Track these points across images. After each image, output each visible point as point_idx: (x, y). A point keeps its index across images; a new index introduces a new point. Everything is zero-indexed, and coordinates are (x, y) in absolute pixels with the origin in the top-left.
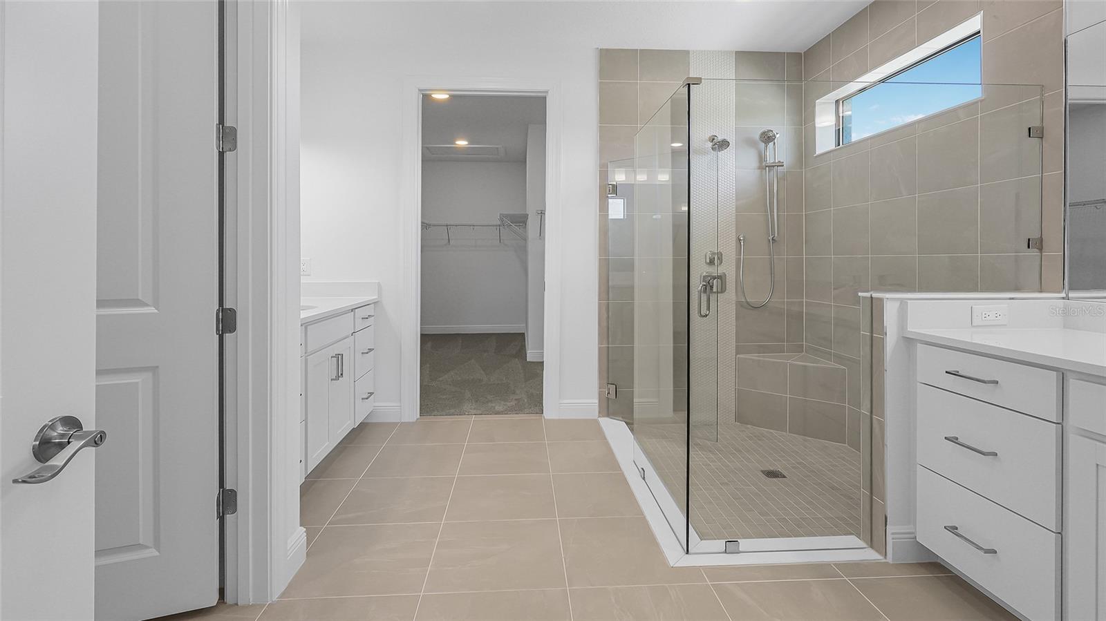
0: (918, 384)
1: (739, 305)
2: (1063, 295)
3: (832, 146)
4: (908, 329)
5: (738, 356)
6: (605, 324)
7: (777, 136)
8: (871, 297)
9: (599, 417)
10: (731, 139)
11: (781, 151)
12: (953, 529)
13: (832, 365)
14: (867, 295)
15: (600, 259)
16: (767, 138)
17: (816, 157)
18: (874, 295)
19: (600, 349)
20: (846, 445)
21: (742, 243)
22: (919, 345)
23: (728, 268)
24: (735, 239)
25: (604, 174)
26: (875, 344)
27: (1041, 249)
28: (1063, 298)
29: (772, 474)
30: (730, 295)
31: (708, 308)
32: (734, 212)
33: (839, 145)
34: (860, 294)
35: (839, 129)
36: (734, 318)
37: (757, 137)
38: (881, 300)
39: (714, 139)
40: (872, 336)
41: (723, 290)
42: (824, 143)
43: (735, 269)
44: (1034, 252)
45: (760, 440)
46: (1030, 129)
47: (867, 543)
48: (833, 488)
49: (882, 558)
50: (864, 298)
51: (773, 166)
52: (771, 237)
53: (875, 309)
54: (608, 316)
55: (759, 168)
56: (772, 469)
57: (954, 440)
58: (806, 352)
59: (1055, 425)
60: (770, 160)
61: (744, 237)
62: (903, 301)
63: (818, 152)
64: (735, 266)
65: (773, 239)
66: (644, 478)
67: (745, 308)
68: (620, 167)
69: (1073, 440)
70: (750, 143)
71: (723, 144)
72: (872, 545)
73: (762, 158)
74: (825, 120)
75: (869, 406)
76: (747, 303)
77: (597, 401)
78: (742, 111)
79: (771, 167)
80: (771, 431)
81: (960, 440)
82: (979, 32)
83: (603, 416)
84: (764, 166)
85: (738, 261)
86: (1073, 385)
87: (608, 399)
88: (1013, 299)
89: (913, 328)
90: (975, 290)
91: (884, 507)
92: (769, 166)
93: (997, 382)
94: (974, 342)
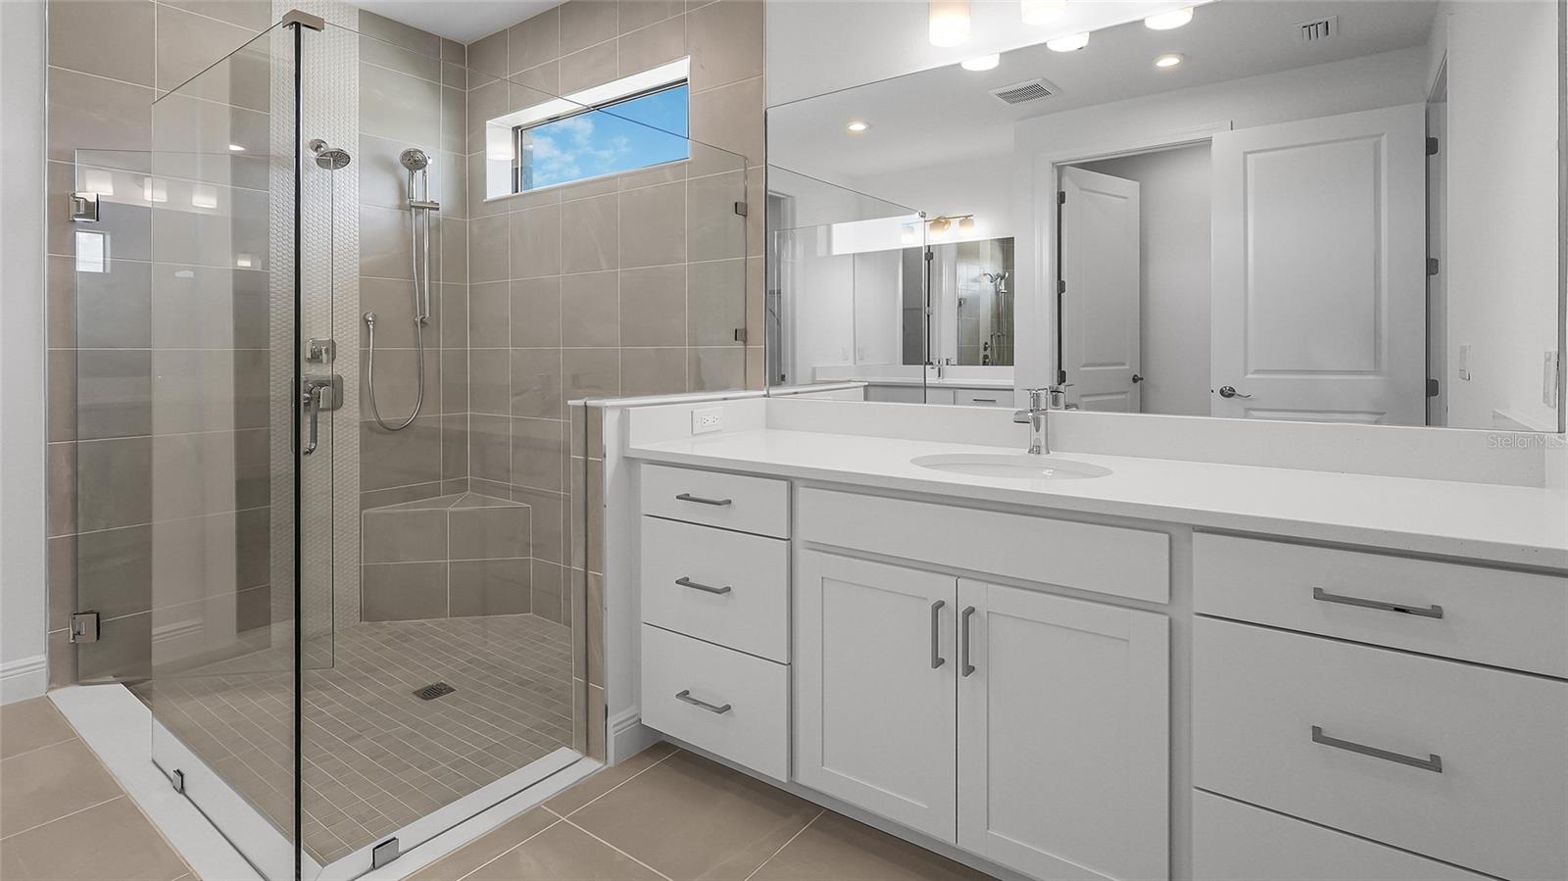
0: (643, 517)
1: (367, 428)
2: (765, 392)
3: (508, 192)
4: (631, 446)
5: (364, 512)
6: (66, 488)
7: (430, 162)
8: (586, 406)
9: (50, 689)
10: (353, 152)
11: (435, 185)
12: (684, 695)
13: (511, 503)
14: (580, 402)
15: (50, 352)
16: (414, 162)
17: (487, 202)
18: (591, 403)
19: (52, 546)
20: (531, 614)
21: (371, 327)
22: (642, 465)
23: (347, 367)
24: (358, 320)
25: (61, 173)
26: (591, 472)
27: (745, 342)
28: (765, 396)
29: (431, 693)
30: (351, 412)
31: (314, 438)
32: (357, 274)
33: (517, 191)
34: (569, 402)
35: (517, 169)
36: (358, 451)
37: (397, 158)
38: (598, 409)
39: (319, 147)
40: (586, 461)
41: (336, 404)
42: (498, 185)
43: (358, 369)
44: (739, 345)
45: (406, 641)
46: (736, 204)
47: (581, 751)
48: (523, 683)
49: (601, 765)
50: (576, 407)
51: (423, 208)
52: (420, 318)
53: (590, 422)
54: (76, 474)
55: (401, 207)
56: (431, 684)
57: (684, 582)
58: (471, 490)
59: (785, 542)
60: (418, 197)
61: (375, 316)
62: (624, 410)
63: (490, 196)
64: (358, 365)
65: (421, 320)
66: (182, 790)
67: (375, 431)
68: (98, 167)
69: (803, 555)
70: (386, 165)
71: (340, 159)
72: (588, 753)
73: (404, 193)
74: (499, 151)
75: (582, 559)
76: (381, 423)
77: (43, 658)
78: (370, 111)
79: (420, 208)
80: (422, 621)
81: (691, 581)
82: (686, 80)
83: (63, 685)
84: (408, 206)
85: (364, 356)
86: (802, 493)
87: (76, 646)
88: (725, 399)
89: (638, 444)
90: (682, 391)
91: (603, 694)
92: (416, 207)
93: (730, 502)
94: (695, 454)
